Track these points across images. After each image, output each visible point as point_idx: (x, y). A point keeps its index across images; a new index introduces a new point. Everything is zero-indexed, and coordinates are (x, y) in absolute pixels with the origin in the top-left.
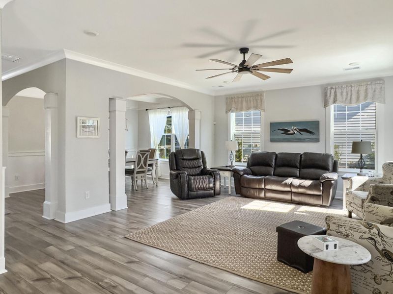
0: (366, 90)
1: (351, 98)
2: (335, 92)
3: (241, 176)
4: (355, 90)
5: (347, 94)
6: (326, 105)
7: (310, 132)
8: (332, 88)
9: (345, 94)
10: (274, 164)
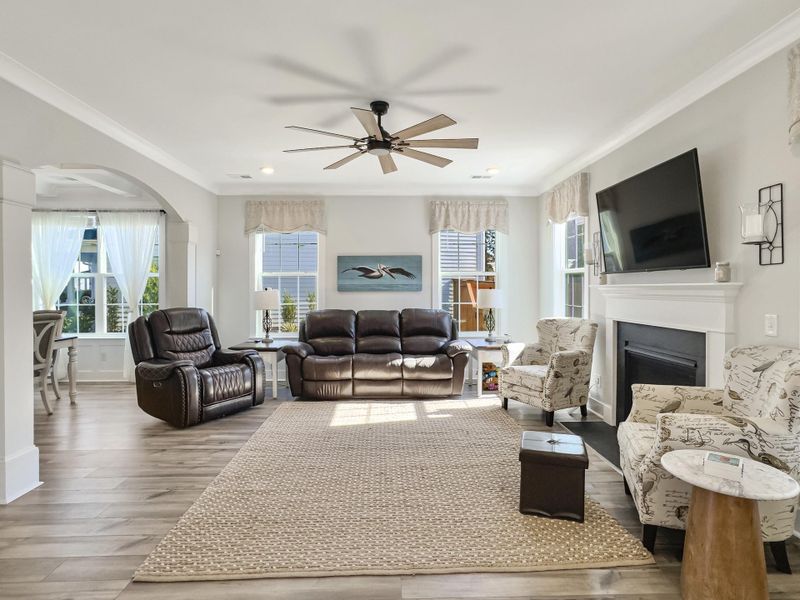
0: (488, 212)
1: (468, 222)
2: (447, 211)
3: (303, 359)
4: (473, 210)
5: (463, 216)
6: (432, 230)
7: (408, 274)
8: (442, 204)
9: (460, 215)
10: (353, 330)
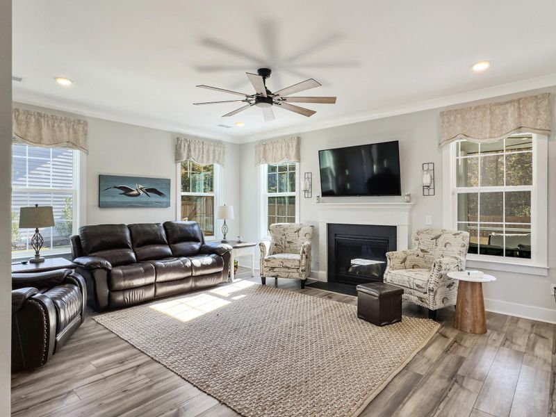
0: (214, 151)
1: (202, 157)
2: (189, 146)
3: (109, 272)
4: (206, 148)
5: (199, 151)
6: (177, 160)
7: (160, 194)
8: (185, 140)
9: (197, 150)
